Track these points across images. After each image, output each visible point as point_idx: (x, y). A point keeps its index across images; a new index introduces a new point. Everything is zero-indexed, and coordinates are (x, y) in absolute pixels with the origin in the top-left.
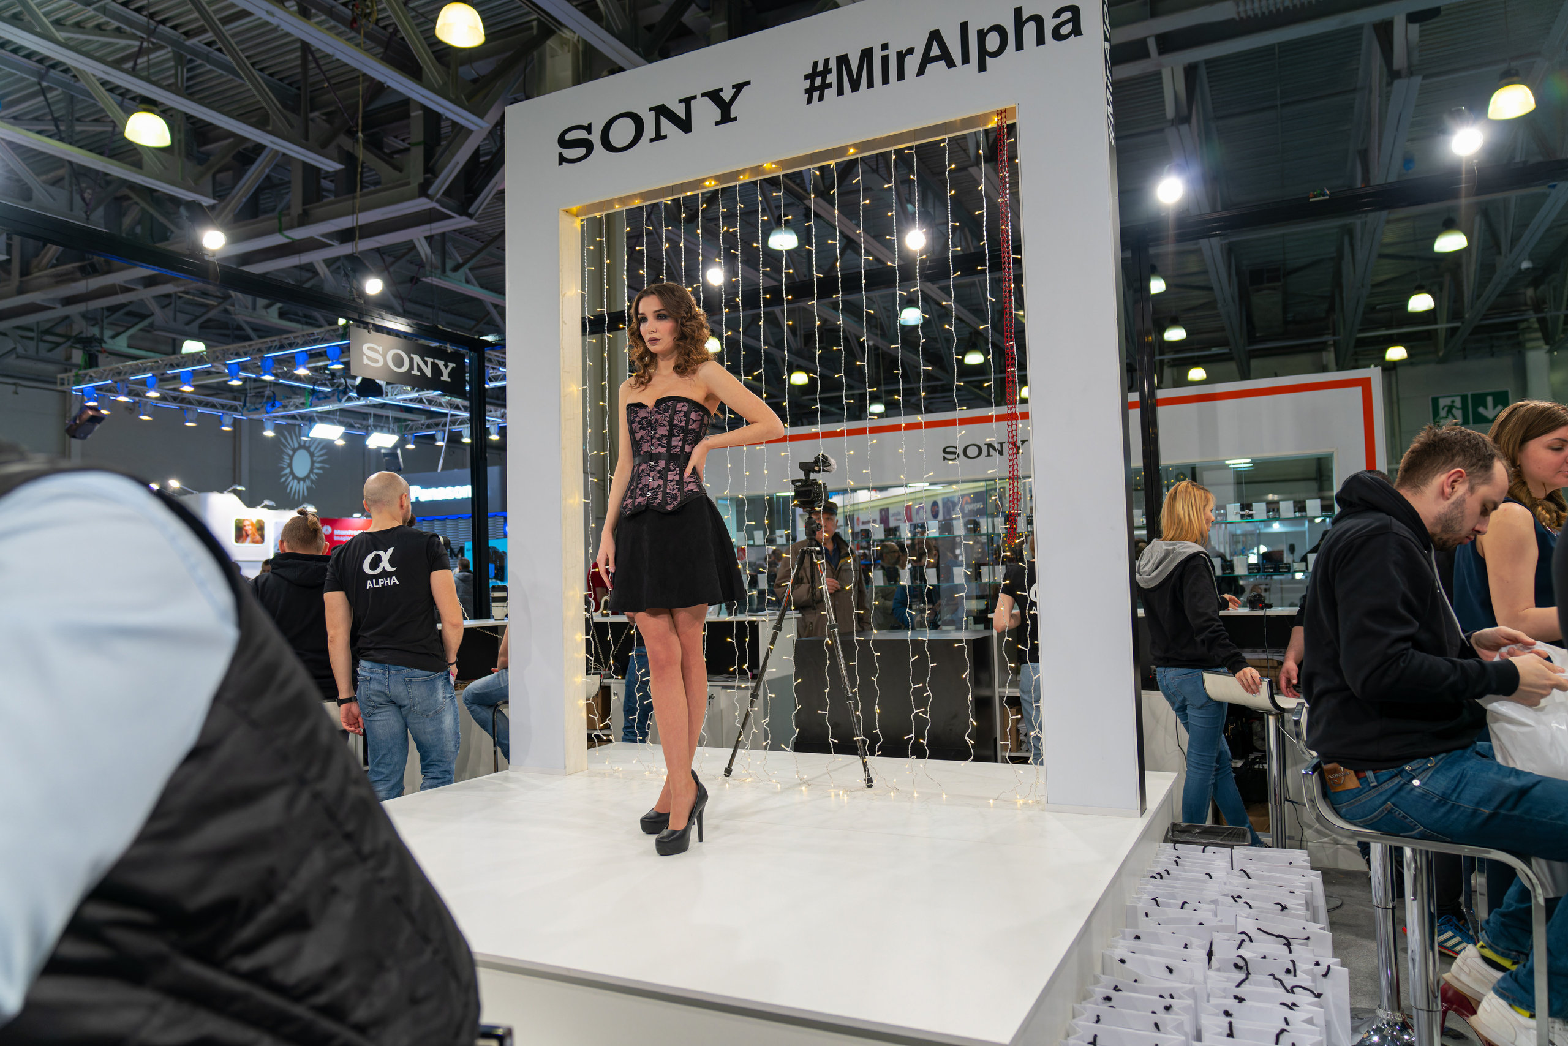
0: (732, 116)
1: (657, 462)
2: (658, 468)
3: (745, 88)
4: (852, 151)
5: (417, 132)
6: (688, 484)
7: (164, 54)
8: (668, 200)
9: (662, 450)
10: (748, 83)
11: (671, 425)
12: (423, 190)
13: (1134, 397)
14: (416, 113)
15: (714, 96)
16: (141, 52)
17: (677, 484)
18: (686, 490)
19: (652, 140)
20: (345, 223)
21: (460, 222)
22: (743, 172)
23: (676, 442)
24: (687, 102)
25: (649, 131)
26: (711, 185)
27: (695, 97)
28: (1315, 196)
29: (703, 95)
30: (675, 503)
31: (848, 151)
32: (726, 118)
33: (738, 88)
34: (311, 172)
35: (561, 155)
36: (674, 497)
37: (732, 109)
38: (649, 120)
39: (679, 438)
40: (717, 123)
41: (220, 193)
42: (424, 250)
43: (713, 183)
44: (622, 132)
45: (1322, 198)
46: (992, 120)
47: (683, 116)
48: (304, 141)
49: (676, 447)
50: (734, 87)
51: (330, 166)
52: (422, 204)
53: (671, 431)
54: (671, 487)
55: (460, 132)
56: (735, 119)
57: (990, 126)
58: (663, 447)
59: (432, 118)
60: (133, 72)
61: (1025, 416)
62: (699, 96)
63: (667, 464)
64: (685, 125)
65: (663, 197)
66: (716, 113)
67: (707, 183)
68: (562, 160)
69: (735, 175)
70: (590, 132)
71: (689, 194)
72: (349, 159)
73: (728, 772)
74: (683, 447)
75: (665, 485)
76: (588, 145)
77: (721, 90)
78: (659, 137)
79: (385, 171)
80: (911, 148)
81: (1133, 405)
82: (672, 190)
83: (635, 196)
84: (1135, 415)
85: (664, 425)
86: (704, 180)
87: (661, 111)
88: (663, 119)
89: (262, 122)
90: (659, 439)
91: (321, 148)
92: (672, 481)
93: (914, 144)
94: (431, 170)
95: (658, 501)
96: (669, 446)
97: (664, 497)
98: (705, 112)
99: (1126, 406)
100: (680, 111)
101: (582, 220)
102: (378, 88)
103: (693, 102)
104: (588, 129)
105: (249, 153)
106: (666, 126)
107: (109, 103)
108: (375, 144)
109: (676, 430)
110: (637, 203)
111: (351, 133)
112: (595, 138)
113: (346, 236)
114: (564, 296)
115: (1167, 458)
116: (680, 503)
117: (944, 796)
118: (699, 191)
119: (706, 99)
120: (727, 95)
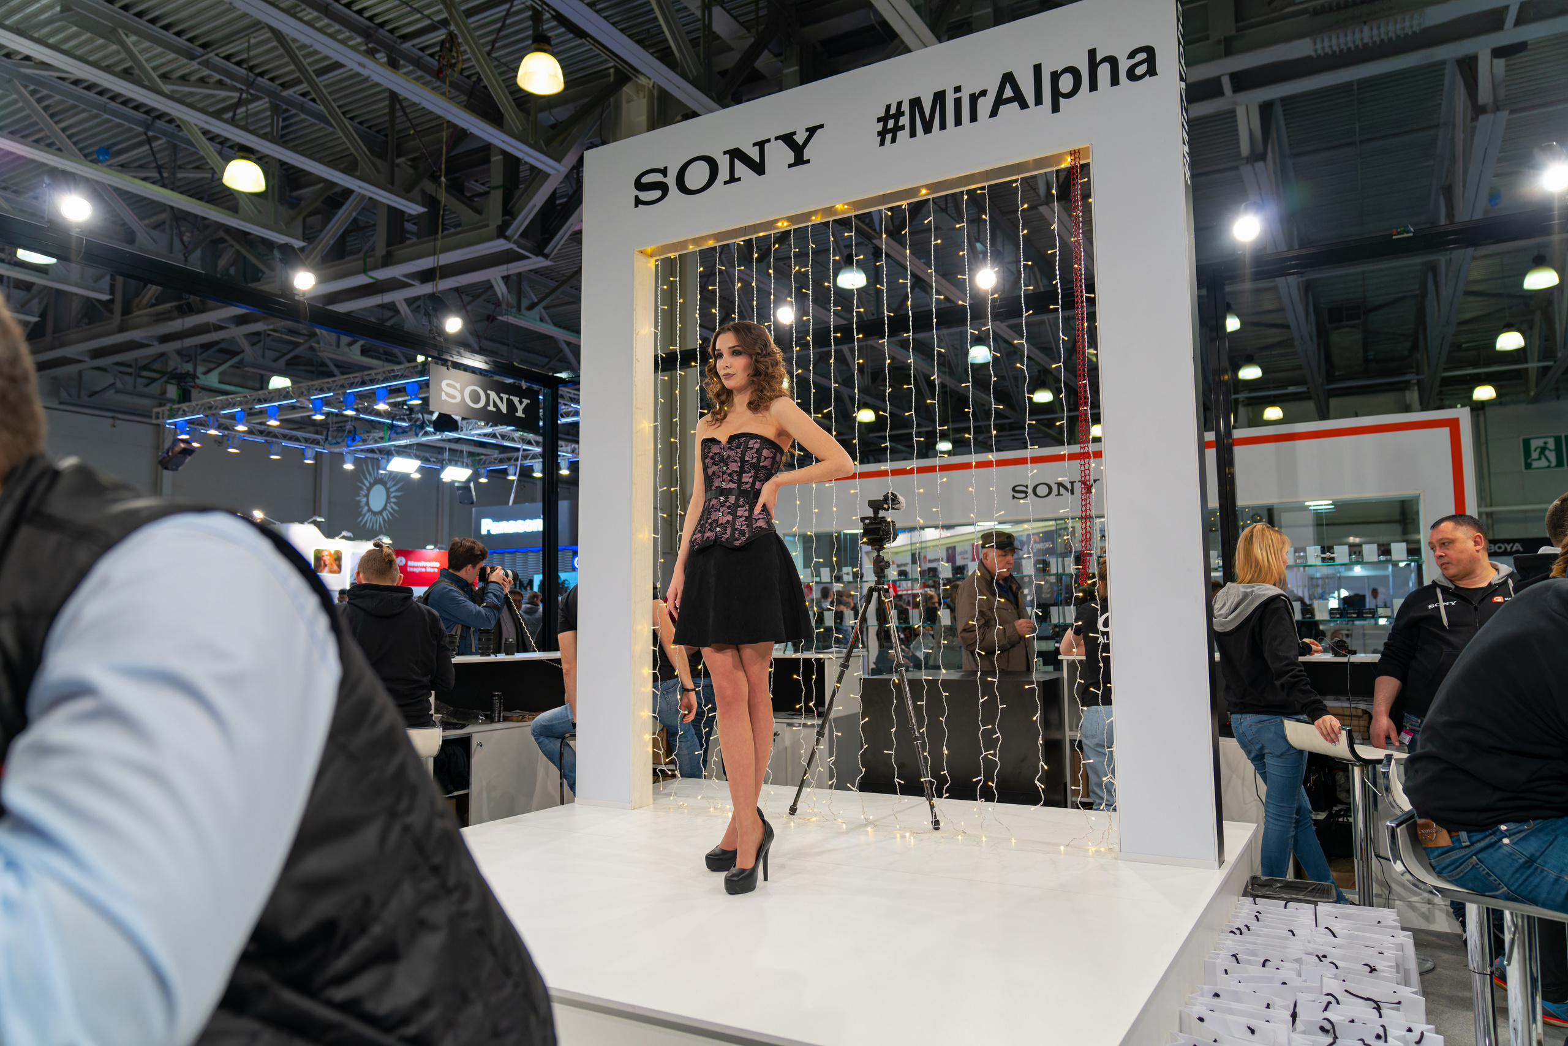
0: (805, 158)
1: (727, 498)
2: (728, 504)
3: (819, 131)
4: (924, 191)
5: (497, 176)
6: (756, 520)
7: (262, 104)
8: (740, 241)
9: (733, 486)
10: (822, 126)
11: (743, 461)
12: (501, 232)
13: (1210, 436)
14: (497, 158)
15: (788, 139)
16: (240, 103)
17: (745, 520)
18: (754, 526)
19: (726, 183)
20: (426, 263)
21: (536, 262)
22: (815, 213)
23: (747, 478)
24: (761, 145)
25: (723, 174)
26: (783, 225)
27: (768, 141)
28: (1399, 234)
29: (777, 138)
30: (743, 539)
31: (920, 191)
32: (799, 160)
33: (812, 131)
34: (396, 215)
35: (637, 197)
36: (743, 533)
37: (805, 151)
38: (723, 163)
39: (750, 474)
40: (790, 166)
41: (309, 236)
42: (501, 289)
43: (786, 224)
44: (697, 175)
45: (1406, 235)
46: (1065, 160)
47: (757, 159)
48: (389, 185)
49: (747, 483)
50: (807, 130)
51: (414, 209)
52: (499, 245)
53: (742, 467)
54: (740, 523)
55: (538, 175)
56: (808, 161)
57: (1062, 166)
58: (734, 482)
59: (512, 162)
60: (233, 122)
61: (1098, 455)
62: (773, 139)
63: (737, 500)
64: (759, 168)
65: (736, 238)
66: (790, 156)
67: (780, 224)
68: (638, 202)
69: (807, 216)
70: (665, 176)
71: (761, 234)
72: (431, 202)
73: (793, 810)
74: (753, 484)
75: (734, 520)
76: (664, 188)
77: (795, 133)
78: (733, 179)
79: (466, 214)
80: (983, 188)
81: (1208, 445)
82: (745, 230)
83: (709, 237)
84: (1211, 454)
85: (735, 461)
86: (777, 221)
87: (736, 154)
88: (737, 162)
89: (350, 169)
90: (730, 475)
91: (406, 192)
92: (741, 517)
93: (986, 184)
94: (509, 212)
95: (726, 536)
96: (740, 482)
97: (733, 533)
98: (779, 155)
99: (1203, 445)
100: (754, 154)
101: (656, 261)
102: (461, 135)
103: (767, 145)
104: (664, 172)
105: (337, 198)
106: (740, 168)
107: (208, 150)
108: (456, 188)
109: (747, 466)
110: (711, 243)
111: (435, 178)
112: (671, 180)
113: (427, 276)
114: (637, 335)
115: (1244, 499)
116: (747, 539)
117: (1013, 841)
118: (772, 232)
119: (780, 142)
120: (801, 137)
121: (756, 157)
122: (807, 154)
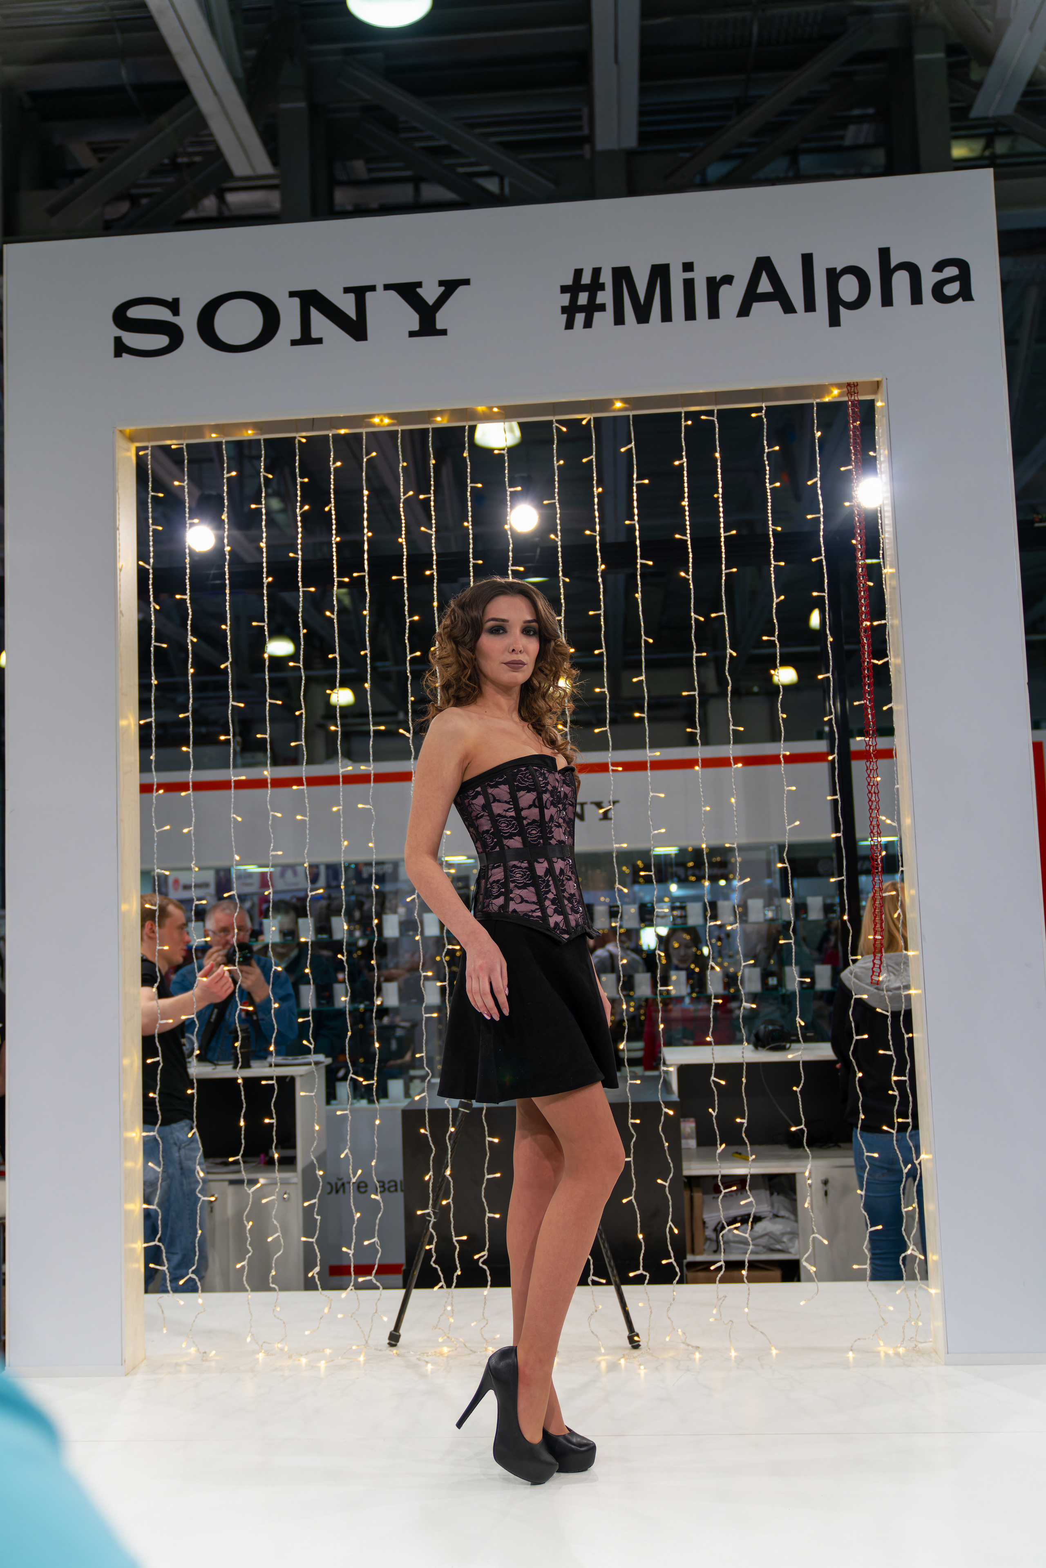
0: (439, 326)
3: (461, 289)
4: (618, 405)
8: (301, 437)
10: (466, 282)
15: (407, 291)
19: (294, 343)
22: (440, 413)
24: (360, 293)
25: (290, 326)
26: (381, 422)
27: (373, 288)
29: (387, 287)
31: (613, 404)
32: (430, 328)
33: (450, 287)
35: (118, 341)
37: (438, 315)
40: (412, 334)
43: (387, 421)
44: (239, 322)
46: (829, 392)
47: (352, 313)
50: (441, 283)
56: (444, 332)
57: (827, 399)
62: (380, 288)
64: (355, 329)
65: (297, 431)
66: (413, 321)
67: (376, 420)
68: (120, 348)
69: (429, 415)
70: (176, 312)
71: (342, 431)
73: (394, 1338)
76: (173, 333)
77: (419, 285)
78: (310, 339)
80: (710, 413)
82: (312, 423)
83: (246, 426)
86: (372, 416)
87: (309, 300)
88: (314, 313)
93: (715, 408)
98: (391, 314)
100: (347, 305)
101: (141, 449)
103: (369, 295)
104: (174, 306)
106: (320, 323)
110: (250, 434)
112: (187, 321)
117: (774, 1352)
118: (364, 431)
119: (392, 293)
120: (430, 293)
121: (351, 311)
122: (442, 320)
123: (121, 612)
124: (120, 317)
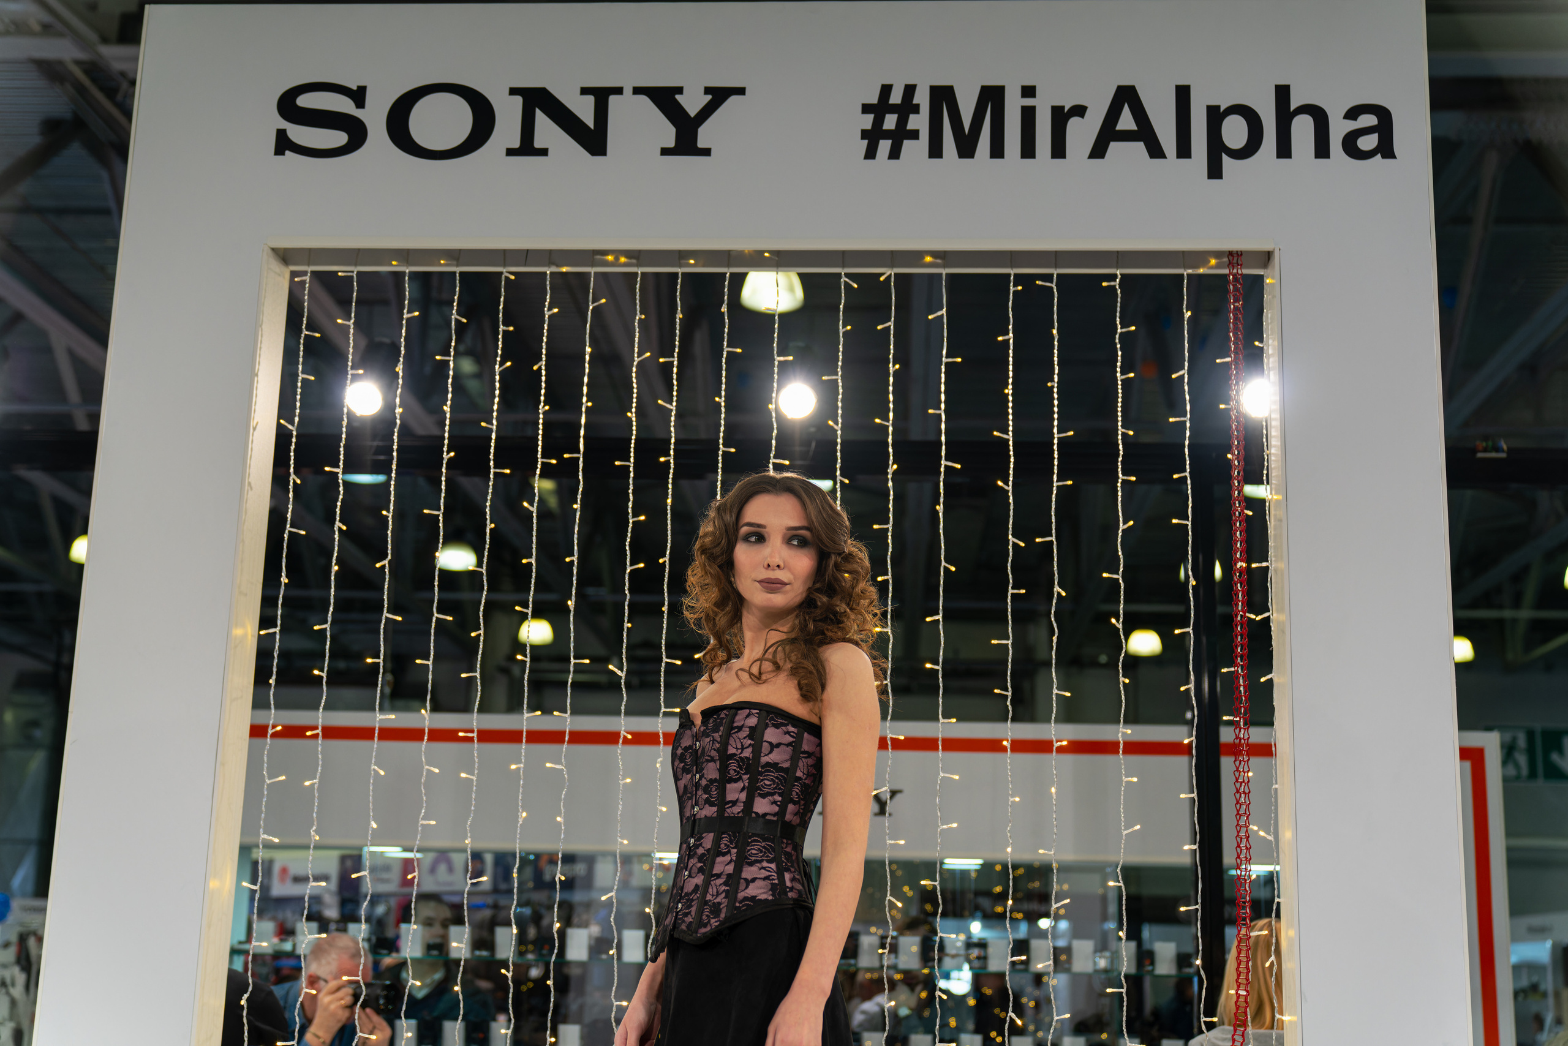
0: (701, 144)
1: (700, 838)
2: (700, 851)
3: (733, 99)
4: (928, 260)
6: (748, 882)
9: (710, 811)
10: (741, 91)
11: (725, 758)
15: (663, 97)
17: (725, 884)
18: (741, 895)
19: (510, 152)
22: (695, 254)
23: (735, 792)
24: (602, 96)
25: (507, 130)
26: (618, 263)
27: (619, 91)
28: (1485, 450)
29: (637, 91)
30: (714, 923)
31: (923, 257)
32: (689, 145)
33: (719, 96)
35: (281, 134)
36: (716, 909)
37: (701, 130)
38: (507, 109)
39: (740, 785)
40: (665, 152)
43: (624, 261)
44: (441, 122)
45: (1494, 455)
46: (1208, 261)
47: (589, 121)
49: (734, 803)
50: (708, 90)
53: (723, 770)
54: (717, 892)
56: (707, 152)
57: (1203, 270)
58: (712, 804)
62: (628, 91)
63: (717, 842)
64: (592, 140)
65: (502, 266)
66: (668, 135)
67: (609, 259)
68: (283, 143)
69: (679, 257)
70: (360, 102)
71: (569, 270)
74: (749, 804)
75: (707, 884)
76: (354, 129)
77: (680, 90)
78: (533, 149)
80: (1048, 278)
82: (526, 255)
83: (440, 252)
85: (712, 760)
86: (602, 252)
87: (535, 100)
88: (540, 117)
90: (706, 790)
92: (719, 876)
93: (1055, 272)
95: (689, 919)
96: (722, 803)
97: (700, 912)
98: (640, 124)
100: (584, 110)
103: (613, 99)
104: (358, 96)
106: (546, 130)
109: (733, 766)
112: (374, 116)
114: (254, 429)
116: (722, 923)
118: (593, 270)
119: (644, 99)
120: (692, 102)
121: (588, 118)
122: (705, 136)
123: (249, 484)
124: (288, 106)
